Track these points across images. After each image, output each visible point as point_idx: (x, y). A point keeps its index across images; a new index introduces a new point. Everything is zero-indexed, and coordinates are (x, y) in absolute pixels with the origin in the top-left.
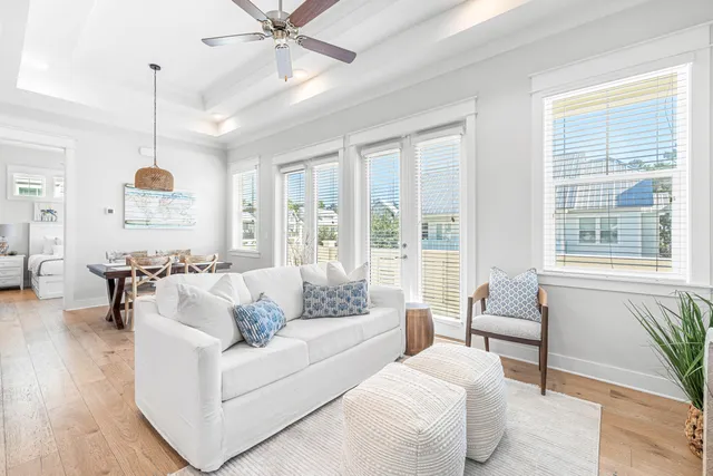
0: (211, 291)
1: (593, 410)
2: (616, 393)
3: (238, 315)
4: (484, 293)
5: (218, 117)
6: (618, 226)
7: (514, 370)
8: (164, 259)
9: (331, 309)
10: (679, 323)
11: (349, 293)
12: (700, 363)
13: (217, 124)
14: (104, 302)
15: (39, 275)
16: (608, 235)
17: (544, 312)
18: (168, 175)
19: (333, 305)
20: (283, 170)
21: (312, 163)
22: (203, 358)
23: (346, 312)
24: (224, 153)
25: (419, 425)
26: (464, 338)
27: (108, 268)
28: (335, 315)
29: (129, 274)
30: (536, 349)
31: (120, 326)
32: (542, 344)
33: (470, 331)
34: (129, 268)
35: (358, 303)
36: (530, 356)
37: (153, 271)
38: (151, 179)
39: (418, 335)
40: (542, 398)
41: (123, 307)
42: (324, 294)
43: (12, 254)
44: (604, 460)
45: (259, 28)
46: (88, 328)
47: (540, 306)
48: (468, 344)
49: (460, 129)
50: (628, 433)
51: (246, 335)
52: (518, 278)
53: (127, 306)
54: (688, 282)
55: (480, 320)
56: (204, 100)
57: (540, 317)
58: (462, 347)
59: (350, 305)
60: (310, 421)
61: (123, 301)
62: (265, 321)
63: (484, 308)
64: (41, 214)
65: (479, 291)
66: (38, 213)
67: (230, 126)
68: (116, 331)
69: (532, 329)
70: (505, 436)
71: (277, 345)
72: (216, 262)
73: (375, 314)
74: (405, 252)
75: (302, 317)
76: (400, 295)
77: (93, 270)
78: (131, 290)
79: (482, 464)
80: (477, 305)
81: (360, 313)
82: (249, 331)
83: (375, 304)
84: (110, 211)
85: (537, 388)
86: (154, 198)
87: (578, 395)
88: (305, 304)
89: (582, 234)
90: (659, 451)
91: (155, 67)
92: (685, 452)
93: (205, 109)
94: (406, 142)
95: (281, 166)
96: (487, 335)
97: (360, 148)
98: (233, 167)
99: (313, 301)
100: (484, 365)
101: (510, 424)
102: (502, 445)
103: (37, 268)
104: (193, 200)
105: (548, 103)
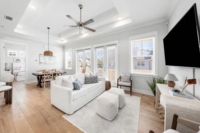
0: (68, 79)
1: (139, 98)
2: (143, 95)
3: (74, 84)
4: (120, 78)
5: (62, 39)
6: (145, 63)
7: (126, 92)
8: (52, 72)
9: (91, 82)
10: (152, 82)
11: (95, 78)
12: (155, 89)
13: (62, 41)
14: (36, 81)
15: (17, 75)
16: (143, 65)
17: (131, 81)
18: (52, 53)
19: (91, 81)
20: (78, 52)
21: (84, 51)
22: (69, 93)
23: (94, 82)
24: (64, 47)
25: (111, 102)
26: (117, 86)
27: (37, 74)
28: (92, 83)
29: (43, 75)
30: (130, 88)
31: (41, 87)
32: (131, 87)
33: (118, 85)
34: (43, 74)
35: (96, 80)
36: (129, 89)
37: (49, 74)
38: (48, 53)
39: (108, 86)
40: (131, 97)
41: (41, 83)
42: (90, 79)
43: (8, 70)
44: (141, 106)
45: (76, 25)
46: (33, 88)
47: (130, 80)
48: (118, 87)
49: (116, 45)
50: (145, 102)
51: (76, 88)
52: (126, 75)
53: (42, 82)
54: (155, 75)
55: (120, 83)
56: (59, 36)
57: (130, 82)
58: (117, 88)
59: (95, 81)
60: (89, 104)
61: (41, 81)
62: (79, 85)
63: (120, 81)
64: (16, 60)
65: (119, 77)
66: (15, 60)
67: (65, 41)
68: (40, 88)
69: (129, 84)
70: (125, 104)
71: (82, 89)
72: (63, 72)
73: (100, 82)
74: (104, 69)
75: (85, 83)
76: (104, 79)
77: (33, 74)
78: (44, 79)
79: (121, 109)
80: (119, 80)
81: (97, 82)
82: (76, 87)
83: (99, 80)
84: (37, 60)
85: (130, 95)
86: (47, 57)
87: (137, 96)
88: (86, 81)
89: (138, 64)
90: (149, 104)
91: (49, 28)
92: (153, 104)
93: (59, 37)
94: (105, 47)
95: (77, 51)
96: (121, 86)
97: (95, 48)
98: (66, 50)
99: (87, 80)
100: (121, 91)
101: (125, 102)
102: (124, 105)
103: (16, 74)
104: (56, 57)
105: (132, 42)
